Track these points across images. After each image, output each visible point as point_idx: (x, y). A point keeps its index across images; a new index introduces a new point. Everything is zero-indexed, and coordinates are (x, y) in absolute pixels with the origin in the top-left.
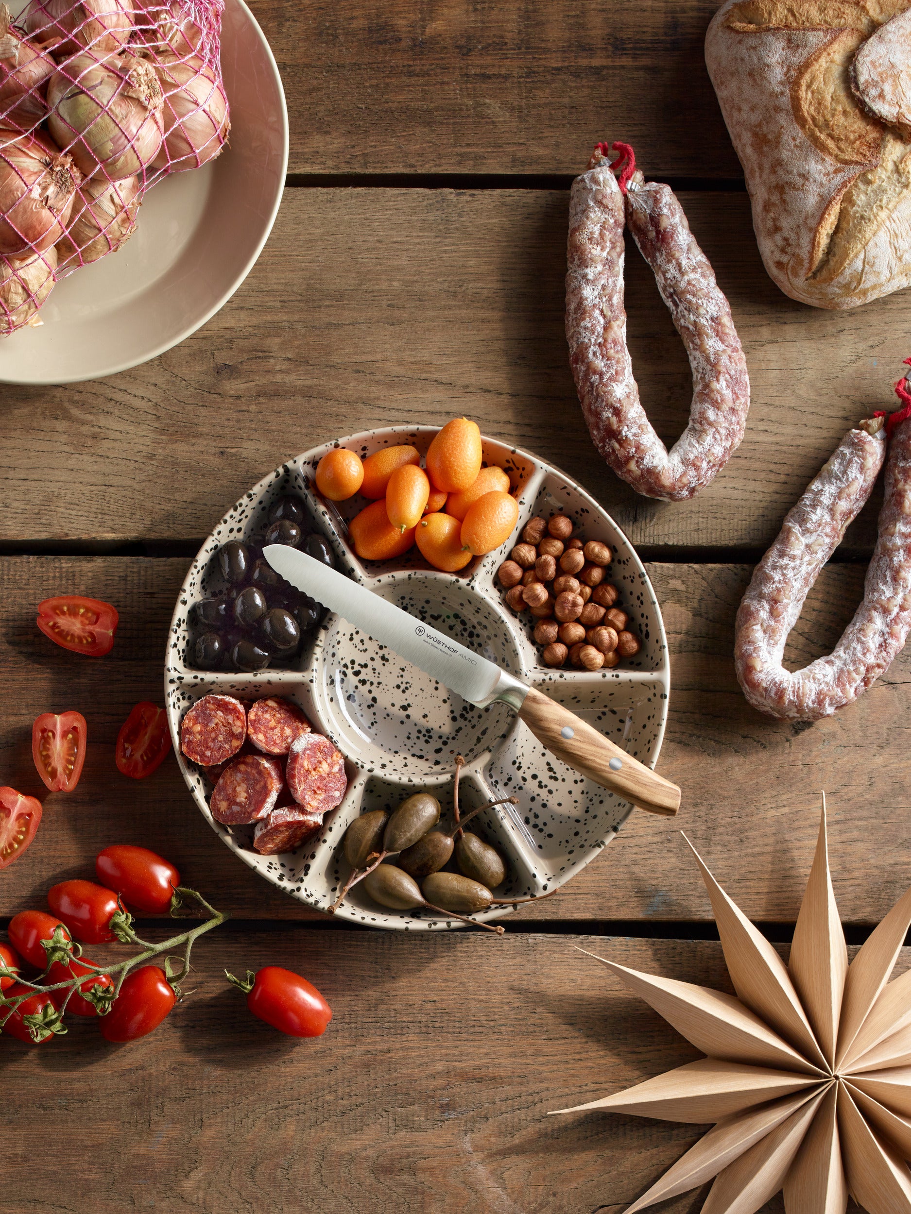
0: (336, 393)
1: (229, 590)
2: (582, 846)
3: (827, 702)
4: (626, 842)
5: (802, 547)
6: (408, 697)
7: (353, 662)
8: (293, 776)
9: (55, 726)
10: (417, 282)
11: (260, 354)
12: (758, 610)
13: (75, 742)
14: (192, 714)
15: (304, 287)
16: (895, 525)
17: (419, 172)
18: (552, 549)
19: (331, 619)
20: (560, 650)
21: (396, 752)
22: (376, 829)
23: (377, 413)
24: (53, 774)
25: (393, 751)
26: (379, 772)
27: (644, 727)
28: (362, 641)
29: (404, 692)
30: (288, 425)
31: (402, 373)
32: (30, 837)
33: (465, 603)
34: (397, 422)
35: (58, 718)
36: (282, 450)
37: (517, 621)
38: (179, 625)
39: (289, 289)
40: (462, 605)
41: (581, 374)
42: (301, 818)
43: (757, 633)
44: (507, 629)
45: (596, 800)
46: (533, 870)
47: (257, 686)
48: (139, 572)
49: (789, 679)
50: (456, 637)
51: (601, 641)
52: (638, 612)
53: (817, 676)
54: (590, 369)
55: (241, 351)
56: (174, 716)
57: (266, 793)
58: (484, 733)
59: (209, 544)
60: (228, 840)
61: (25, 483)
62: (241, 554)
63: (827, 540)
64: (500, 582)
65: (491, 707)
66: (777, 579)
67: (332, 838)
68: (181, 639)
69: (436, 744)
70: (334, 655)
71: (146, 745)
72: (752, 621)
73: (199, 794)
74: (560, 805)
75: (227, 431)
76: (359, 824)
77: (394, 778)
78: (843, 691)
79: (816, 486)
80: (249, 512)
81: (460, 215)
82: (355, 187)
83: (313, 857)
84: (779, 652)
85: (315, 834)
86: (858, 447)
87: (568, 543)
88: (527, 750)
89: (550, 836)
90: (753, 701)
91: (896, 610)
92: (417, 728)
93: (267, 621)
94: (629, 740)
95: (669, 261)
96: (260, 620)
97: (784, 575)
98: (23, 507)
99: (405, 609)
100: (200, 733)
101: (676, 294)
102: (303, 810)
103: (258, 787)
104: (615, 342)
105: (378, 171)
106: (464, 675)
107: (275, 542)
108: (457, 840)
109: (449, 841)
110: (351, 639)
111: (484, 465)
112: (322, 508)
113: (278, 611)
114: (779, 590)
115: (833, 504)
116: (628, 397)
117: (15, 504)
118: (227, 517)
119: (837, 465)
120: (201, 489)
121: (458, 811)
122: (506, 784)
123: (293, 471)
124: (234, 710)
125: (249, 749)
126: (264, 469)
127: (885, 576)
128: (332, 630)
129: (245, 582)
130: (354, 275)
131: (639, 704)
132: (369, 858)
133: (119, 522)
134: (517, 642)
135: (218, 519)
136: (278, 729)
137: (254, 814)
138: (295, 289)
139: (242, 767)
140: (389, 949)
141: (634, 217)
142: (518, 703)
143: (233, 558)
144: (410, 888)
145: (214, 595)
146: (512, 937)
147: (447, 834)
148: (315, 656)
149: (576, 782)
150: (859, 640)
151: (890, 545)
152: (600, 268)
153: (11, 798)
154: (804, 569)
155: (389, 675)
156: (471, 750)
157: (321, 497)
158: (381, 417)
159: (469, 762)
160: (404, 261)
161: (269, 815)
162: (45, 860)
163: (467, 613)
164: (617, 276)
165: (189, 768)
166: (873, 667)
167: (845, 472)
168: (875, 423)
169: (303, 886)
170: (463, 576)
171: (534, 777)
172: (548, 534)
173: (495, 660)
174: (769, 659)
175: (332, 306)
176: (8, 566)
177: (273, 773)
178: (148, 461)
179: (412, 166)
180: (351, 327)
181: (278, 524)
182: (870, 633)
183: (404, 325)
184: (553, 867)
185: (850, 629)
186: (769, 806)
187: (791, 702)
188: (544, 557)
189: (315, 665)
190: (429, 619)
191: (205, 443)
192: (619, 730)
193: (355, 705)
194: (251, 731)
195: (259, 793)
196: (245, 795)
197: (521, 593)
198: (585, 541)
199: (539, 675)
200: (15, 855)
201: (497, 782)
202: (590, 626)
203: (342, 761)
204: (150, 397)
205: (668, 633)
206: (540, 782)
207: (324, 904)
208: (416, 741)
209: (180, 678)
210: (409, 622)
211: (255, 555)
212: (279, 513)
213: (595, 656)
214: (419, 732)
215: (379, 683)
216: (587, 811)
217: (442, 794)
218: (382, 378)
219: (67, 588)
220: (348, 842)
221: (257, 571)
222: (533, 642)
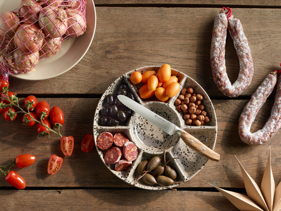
0: (135, 58)
1: (109, 106)
2: (196, 169)
3: (261, 141)
4: (207, 168)
5: (256, 103)
6: (153, 133)
7: (139, 124)
8: (125, 152)
9: (66, 139)
10: (155, 30)
11: (117, 48)
12: (244, 118)
13: (71, 144)
14: (100, 137)
15: (127, 31)
16: (279, 98)
17: (156, 3)
18: (188, 96)
19: (134, 113)
20: (190, 121)
21: (150, 146)
22: (145, 165)
23: (145, 63)
24: (66, 151)
25: (149, 146)
26: (146, 151)
27: (211, 140)
28: (142, 119)
29: (152, 131)
30: (124, 66)
31: (152, 53)
32: (60, 167)
33: (167, 109)
34: (150, 65)
35: (67, 138)
36: (122, 72)
37: (180, 114)
38: (97, 115)
39: (124, 32)
40: (166, 110)
41: (213, 64)
42: (127, 162)
43: (244, 123)
44: (177, 116)
45: (199, 158)
46: (184, 175)
47: (116, 130)
48: (87, 102)
49: (251, 135)
50: (165, 118)
51: (200, 119)
52: (209, 111)
53: (259, 134)
54: (215, 63)
55: (112, 47)
56: (95, 137)
57: (118, 156)
58: (172, 141)
59: (104, 95)
60: (109, 168)
61: (59, 80)
62: (112, 97)
63: (262, 101)
64: (176, 104)
65: (173, 135)
66: (249, 110)
67: (134, 167)
68: (97, 118)
69: (160, 144)
70: (135, 122)
71: (88, 144)
72: (243, 120)
73: (102, 156)
74: (190, 159)
75: (108, 67)
76: (141, 164)
77: (149, 152)
78: (265, 138)
79: (260, 88)
80: (114, 87)
81: (166, 14)
82: (140, 7)
83: (130, 172)
84: (249, 128)
85: (130, 166)
86: (271, 78)
87: (192, 95)
88: (182, 145)
89: (188, 167)
90: (242, 140)
91: (278, 119)
92: (155, 140)
93: (118, 114)
94: (207, 143)
95: (237, 38)
96: (117, 114)
97: (251, 109)
98: (58, 86)
99: (152, 111)
100: (102, 141)
101: (238, 47)
102: (127, 161)
103: (116, 155)
104: (222, 57)
105: (145, 3)
106: (167, 127)
107: (120, 94)
108: (165, 168)
109: (163, 168)
110: (139, 118)
111: (172, 75)
112: (132, 86)
113: (121, 111)
114: (250, 113)
115: (264, 92)
116: (223, 70)
117: (56, 85)
118: (108, 88)
119: (265, 83)
120: (102, 81)
121: (165, 161)
122: (177, 154)
123: (125, 77)
124: (110, 136)
125: (114, 145)
126: (118, 76)
127: (276, 111)
128: (134, 116)
129: (113, 104)
130: (140, 29)
131: (210, 134)
132: (143, 172)
133: (82, 89)
134: (180, 119)
135: (106, 89)
136: (121, 140)
137: (115, 161)
138: (125, 32)
139: (112, 150)
140: (148, 194)
141: (230, 27)
142: (180, 134)
143: (110, 98)
144: (153, 179)
145: (105, 107)
146: (178, 191)
147: (163, 166)
148: (130, 123)
149: (194, 153)
150: (269, 126)
151: (277, 103)
152: (220, 38)
153: (55, 157)
154: (256, 108)
155: (148, 127)
156: (168, 146)
157: (132, 83)
158: (146, 63)
159: (168, 149)
160: (152, 25)
161: (119, 162)
162: (64, 173)
163: (167, 112)
164: (224, 40)
165: (99, 150)
166: (272, 133)
167: (267, 85)
168: (275, 73)
169: (127, 179)
170: (166, 103)
171: (184, 152)
172: (187, 92)
173: (174, 123)
174: (247, 130)
175: (134, 36)
176: (55, 100)
177: (120, 151)
178: (89, 74)
179: (154, 2)
180: (139, 41)
181: (121, 90)
182: (272, 124)
183: (152, 41)
184: (188, 174)
185: (267, 123)
186: (242, 159)
187: (252, 141)
188: (186, 98)
189: (130, 125)
190: (158, 113)
191: (103, 70)
192: (205, 141)
193: (140, 134)
194: (114, 141)
195: (116, 156)
196: (113, 157)
197: (181, 107)
198: (196, 94)
199: (185, 127)
200: (56, 171)
201: (175, 153)
202: (198, 115)
203: (137, 148)
204: (90, 59)
205: (217, 117)
206: (185, 153)
207: (132, 184)
208: (155, 143)
209: (97, 128)
210: (153, 114)
211: (115, 98)
212: (121, 87)
213: (199, 122)
214: (156, 141)
215: (146, 129)
216: (197, 161)
217: (161, 156)
218: (146, 54)
219: (69, 106)
220: (138, 168)
221: (116, 101)
222: (184, 119)
